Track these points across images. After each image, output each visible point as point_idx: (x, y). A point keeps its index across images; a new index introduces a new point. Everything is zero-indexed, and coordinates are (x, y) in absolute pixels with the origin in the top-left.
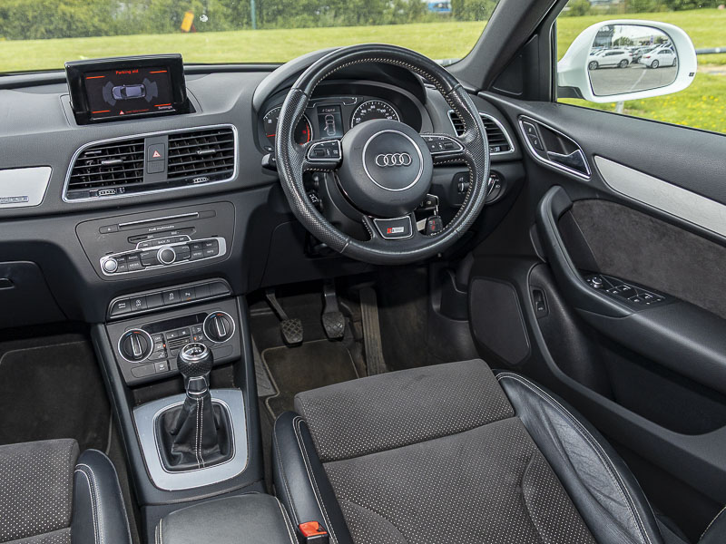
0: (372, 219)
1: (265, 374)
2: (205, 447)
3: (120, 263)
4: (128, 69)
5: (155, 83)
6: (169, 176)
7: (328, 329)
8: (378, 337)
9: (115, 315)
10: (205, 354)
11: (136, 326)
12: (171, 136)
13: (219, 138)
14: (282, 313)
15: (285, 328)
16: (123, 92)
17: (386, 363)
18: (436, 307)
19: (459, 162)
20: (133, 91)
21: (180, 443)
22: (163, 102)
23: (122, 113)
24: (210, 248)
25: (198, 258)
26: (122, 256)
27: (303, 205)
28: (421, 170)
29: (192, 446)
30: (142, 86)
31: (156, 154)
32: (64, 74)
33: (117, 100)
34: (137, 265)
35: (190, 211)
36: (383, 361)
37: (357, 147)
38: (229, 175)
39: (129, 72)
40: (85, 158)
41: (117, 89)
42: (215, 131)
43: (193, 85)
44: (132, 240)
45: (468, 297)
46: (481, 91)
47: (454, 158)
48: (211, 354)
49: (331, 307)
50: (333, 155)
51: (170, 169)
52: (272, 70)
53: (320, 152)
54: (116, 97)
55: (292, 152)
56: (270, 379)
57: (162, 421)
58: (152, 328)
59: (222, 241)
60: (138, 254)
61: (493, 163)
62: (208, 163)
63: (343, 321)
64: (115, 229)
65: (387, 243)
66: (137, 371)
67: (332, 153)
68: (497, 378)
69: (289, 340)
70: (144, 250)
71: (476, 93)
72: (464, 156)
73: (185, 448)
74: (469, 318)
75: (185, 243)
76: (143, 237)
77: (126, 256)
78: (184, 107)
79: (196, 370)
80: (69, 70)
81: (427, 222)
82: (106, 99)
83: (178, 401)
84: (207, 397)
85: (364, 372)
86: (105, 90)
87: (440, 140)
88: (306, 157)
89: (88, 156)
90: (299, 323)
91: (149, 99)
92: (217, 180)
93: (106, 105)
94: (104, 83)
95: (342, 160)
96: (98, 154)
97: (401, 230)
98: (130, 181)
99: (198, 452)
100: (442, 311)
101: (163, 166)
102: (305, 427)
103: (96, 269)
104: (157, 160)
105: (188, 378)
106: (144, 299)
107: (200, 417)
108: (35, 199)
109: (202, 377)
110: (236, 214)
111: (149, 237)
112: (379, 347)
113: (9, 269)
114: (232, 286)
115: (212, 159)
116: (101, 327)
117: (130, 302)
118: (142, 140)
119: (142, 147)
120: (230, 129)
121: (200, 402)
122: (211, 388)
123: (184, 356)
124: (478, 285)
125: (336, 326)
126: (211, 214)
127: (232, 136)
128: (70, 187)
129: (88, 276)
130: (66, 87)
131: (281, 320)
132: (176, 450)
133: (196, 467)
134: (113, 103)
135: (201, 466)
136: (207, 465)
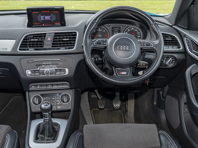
0: (115, 68)
2: (49, 137)
3: (32, 73)
4: (46, 10)
5: (55, 15)
6: (52, 46)
7: (114, 105)
8: (133, 111)
9: (31, 89)
10: (49, 106)
11: (38, 94)
12: (55, 33)
13: (72, 35)
14: (99, 98)
15: (99, 103)
16: (44, 18)
17: (134, 121)
18: (155, 103)
19: (152, 51)
20: (47, 18)
21: (41, 134)
22: (57, 22)
23: (43, 25)
24: (63, 71)
25: (58, 74)
26: (33, 71)
29: (45, 136)
30: (51, 16)
31: (49, 39)
32: (26, 11)
34: (38, 74)
35: (58, 58)
36: (133, 120)
37: (112, 43)
38: (73, 48)
39: (46, 11)
40: (27, 38)
41: (42, 17)
42: (72, 33)
43: (68, 17)
44: (38, 66)
46: (174, 25)
47: (150, 49)
49: (117, 98)
51: (53, 44)
52: (94, 13)
53: (99, 43)
54: (42, 19)
56: (92, 119)
57: (39, 126)
58: (43, 95)
59: (67, 70)
60: (38, 70)
62: (67, 43)
63: (120, 103)
64: (32, 61)
66: (36, 109)
67: (103, 43)
68: (158, 133)
69: (99, 107)
70: (40, 69)
71: (172, 26)
72: (153, 49)
73: (42, 136)
74: (164, 109)
75: (54, 69)
76: (40, 65)
77: (35, 71)
78: (63, 24)
79: (46, 110)
80: (28, 10)
81: (143, 71)
82: (39, 20)
83: (41, 121)
84: (50, 120)
85: (126, 122)
86: (38, 17)
87: (145, 42)
88: (93, 44)
89: (29, 37)
90: (104, 102)
91: (52, 21)
92: (68, 49)
93: (38, 22)
94: (38, 14)
96: (32, 37)
97: (125, 73)
98: (36, 47)
99: (46, 138)
100: (157, 105)
101: (50, 43)
103: (25, 74)
104: (49, 41)
105: (43, 113)
106: (41, 85)
107: (47, 127)
109: (48, 113)
110: (74, 61)
111: (43, 66)
112: (133, 115)
113: (1, 70)
115: (69, 42)
116: (27, 93)
117: (36, 86)
118: (45, 34)
119: (45, 36)
120: (76, 33)
121: (47, 122)
122: (52, 117)
124: (168, 97)
125: (117, 105)
126: (65, 60)
127: (76, 35)
128: (20, 47)
129: (22, 76)
130: (27, 15)
132: (39, 136)
133: (43, 143)
134: (41, 21)
135: (45, 143)
136: (46, 143)
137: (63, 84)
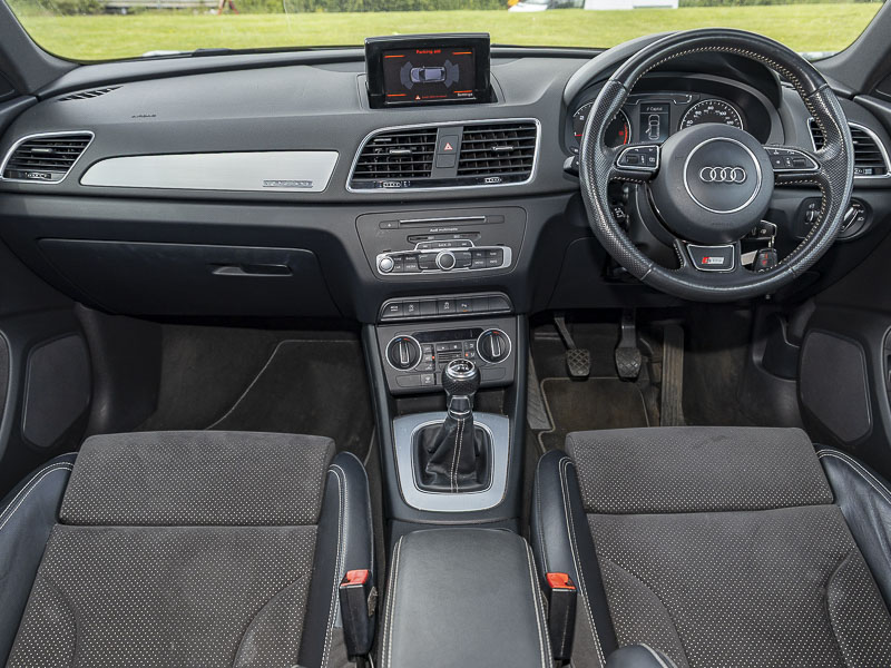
0: (686, 245)
1: (542, 405)
2: (462, 471)
3: (396, 263)
4: (430, 48)
5: (457, 66)
6: (459, 173)
7: (620, 366)
8: (679, 383)
9: (387, 317)
10: (471, 373)
11: (407, 333)
12: (466, 128)
13: (520, 133)
14: (570, 342)
15: (571, 358)
16: (422, 74)
17: (685, 415)
18: (757, 358)
19: (811, 184)
20: (432, 74)
21: (436, 462)
22: (463, 89)
23: (418, 98)
24: (493, 257)
25: (479, 268)
26: (399, 256)
27: (603, 219)
28: (757, 190)
29: (448, 468)
30: (443, 69)
31: (448, 146)
32: (363, 52)
33: (415, 83)
34: (414, 267)
35: (476, 213)
36: (681, 412)
37: (679, 156)
38: (526, 177)
39: (431, 52)
40: (374, 145)
41: (415, 71)
42: (516, 125)
43: (499, 71)
44: (412, 239)
45: (800, 351)
46: (858, 94)
47: (803, 179)
48: (478, 373)
49: (628, 341)
50: (647, 163)
51: (461, 165)
52: (591, 57)
53: (632, 159)
54: (414, 80)
55: (600, 155)
56: (546, 412)
57: (421, 437)
58: (423, 337)
59: (507, 251)
60: (416, 255)
61: (856, 188)
62: (503, 162)
63: (639, 359)
64: (395, 225)
65: (699, 275)
66: (403, 380)
67: (647, 160)
68: (819, 455)
69: (573, 372)
70: (423, 251)
71: (850, 98)
72: (817, 177)
73: (440, 469)
74: (797, 378)
75: (467, 249)
76: (424, 237)
77: (404, 256)
78: (485, 94)
79: (461, 388)
80: (369, 47)
81: (757, 255)
82: (403, 80)
83: (439, 419)
84: (470, 420)
85: (654, 421)
86: (403, 71)
87: (789, 155)
88: (615, 164)
89: (377, 143)
90: (588, 354)
91: (448, 84)
92: (511, 182)
93: (402, 89)
94: (402, 63)
95: (658, 170)
96: (388, 142)
97: (720, 261)
98: (417, 175)
99: (453, 476)
100: (764, 364)
101: (454, 161)
102: (572, 470)
103: (372, 266)
104: (449, 153)
105: (451, 397)
106: (419, 305)
107: (459, 439)
108: (320, 185)
109: (466, 397)
110: (527, 222)
111: (430, 238)
112: (679, 396)
113: (288, 255)
114: (513, 303)
115: (509, 157)
116: (371, 329)
117: (403, 306)
118: (434, 130)
119: (432, 138)
120: (533, 124)
121: (461, 423)
122: (474, 410)
123: (450, 371)
124: (815, 339)
125: (630, 364)
126: (500, 219)
127: (535, 131)
128: (355, 176)
129: (363, 274)
130: (363, 65)
131: (567, 348)
132: (431, 469)
133: (449, 491)
134: (410, 87)
135: (455, 491)
136: (460, 491)
137: (489, 300)
